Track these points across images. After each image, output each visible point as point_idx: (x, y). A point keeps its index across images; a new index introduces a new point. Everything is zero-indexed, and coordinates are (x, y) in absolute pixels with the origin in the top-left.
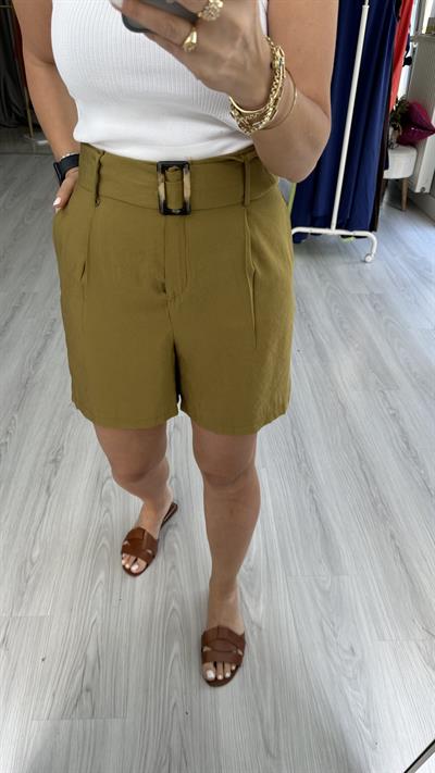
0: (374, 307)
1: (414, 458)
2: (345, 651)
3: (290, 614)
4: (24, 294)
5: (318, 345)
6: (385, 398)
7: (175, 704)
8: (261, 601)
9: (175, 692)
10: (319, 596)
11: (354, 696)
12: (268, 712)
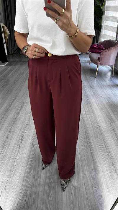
0: (108, 101)
2: (99, 196)
3: (84, 184)
5: (93, 110)
6: (111, 125)
7: (51, 209)
9: (51, 206)
10: (92, 179)
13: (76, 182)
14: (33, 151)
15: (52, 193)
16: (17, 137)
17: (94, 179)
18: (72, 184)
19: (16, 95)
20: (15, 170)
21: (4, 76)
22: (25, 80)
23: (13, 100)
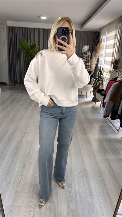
13: (74, 206)
14: (35, 178)
15: (52, 215)
16: (20, 166)
17: (89, 203)
18: (70, 208)
19: (18, 125)
20: (19, 195)
21: (6, 107)
22: (26, 111)
23: (15, 130)
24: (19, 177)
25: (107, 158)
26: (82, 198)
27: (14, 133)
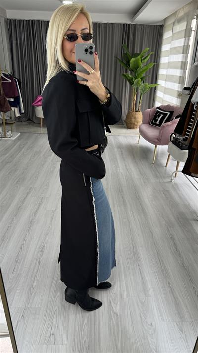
0: (165, 195)
1: (179, 254)
2: (149, 325)
3: (129, 310)
4: (31, 187)
5: (143, 209)
6: (168, 230)
7: (85, 341)
8: (118, 306)
9: (85, 337)
10: (140, 304)
11: (152, 341)
12: (119, 345)
13: (118, 308)
15: (86, 321)
16: (35, 249)
17: (142, 303)
18: (113, 310)
20: (35, 293)
21: (11, 157)
22: (43, 163)
23: (27, 194)
24: (35, 266)
25: (171, 235)
26: (130, 295)
27: (24, 199)
